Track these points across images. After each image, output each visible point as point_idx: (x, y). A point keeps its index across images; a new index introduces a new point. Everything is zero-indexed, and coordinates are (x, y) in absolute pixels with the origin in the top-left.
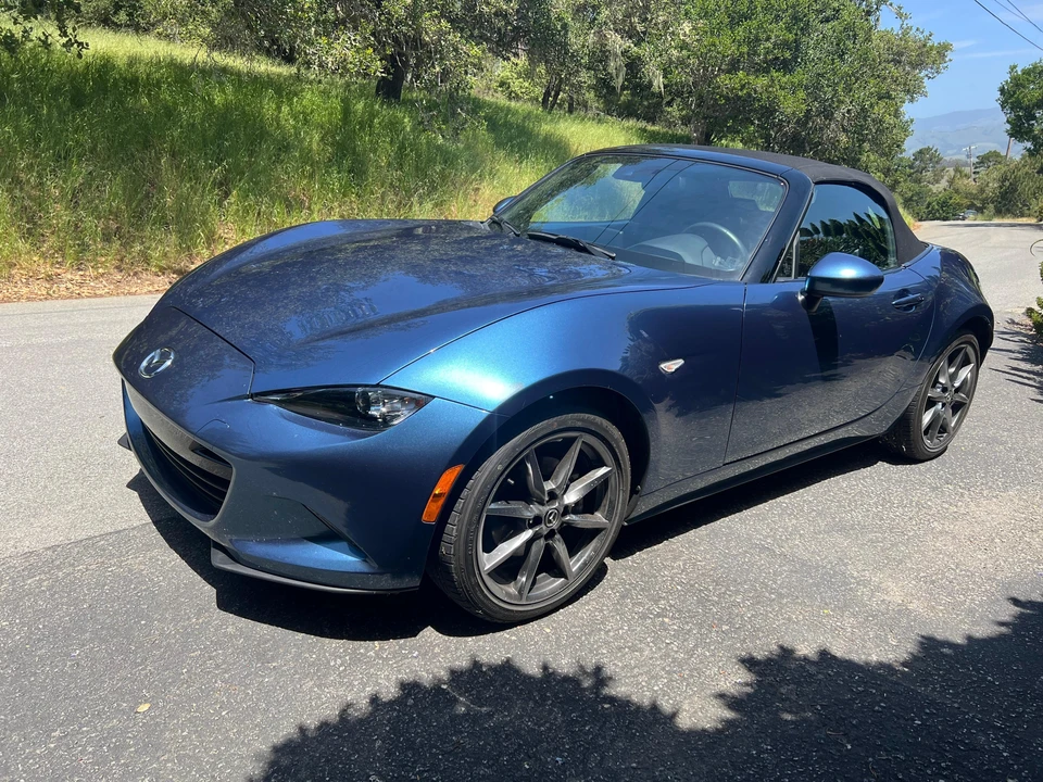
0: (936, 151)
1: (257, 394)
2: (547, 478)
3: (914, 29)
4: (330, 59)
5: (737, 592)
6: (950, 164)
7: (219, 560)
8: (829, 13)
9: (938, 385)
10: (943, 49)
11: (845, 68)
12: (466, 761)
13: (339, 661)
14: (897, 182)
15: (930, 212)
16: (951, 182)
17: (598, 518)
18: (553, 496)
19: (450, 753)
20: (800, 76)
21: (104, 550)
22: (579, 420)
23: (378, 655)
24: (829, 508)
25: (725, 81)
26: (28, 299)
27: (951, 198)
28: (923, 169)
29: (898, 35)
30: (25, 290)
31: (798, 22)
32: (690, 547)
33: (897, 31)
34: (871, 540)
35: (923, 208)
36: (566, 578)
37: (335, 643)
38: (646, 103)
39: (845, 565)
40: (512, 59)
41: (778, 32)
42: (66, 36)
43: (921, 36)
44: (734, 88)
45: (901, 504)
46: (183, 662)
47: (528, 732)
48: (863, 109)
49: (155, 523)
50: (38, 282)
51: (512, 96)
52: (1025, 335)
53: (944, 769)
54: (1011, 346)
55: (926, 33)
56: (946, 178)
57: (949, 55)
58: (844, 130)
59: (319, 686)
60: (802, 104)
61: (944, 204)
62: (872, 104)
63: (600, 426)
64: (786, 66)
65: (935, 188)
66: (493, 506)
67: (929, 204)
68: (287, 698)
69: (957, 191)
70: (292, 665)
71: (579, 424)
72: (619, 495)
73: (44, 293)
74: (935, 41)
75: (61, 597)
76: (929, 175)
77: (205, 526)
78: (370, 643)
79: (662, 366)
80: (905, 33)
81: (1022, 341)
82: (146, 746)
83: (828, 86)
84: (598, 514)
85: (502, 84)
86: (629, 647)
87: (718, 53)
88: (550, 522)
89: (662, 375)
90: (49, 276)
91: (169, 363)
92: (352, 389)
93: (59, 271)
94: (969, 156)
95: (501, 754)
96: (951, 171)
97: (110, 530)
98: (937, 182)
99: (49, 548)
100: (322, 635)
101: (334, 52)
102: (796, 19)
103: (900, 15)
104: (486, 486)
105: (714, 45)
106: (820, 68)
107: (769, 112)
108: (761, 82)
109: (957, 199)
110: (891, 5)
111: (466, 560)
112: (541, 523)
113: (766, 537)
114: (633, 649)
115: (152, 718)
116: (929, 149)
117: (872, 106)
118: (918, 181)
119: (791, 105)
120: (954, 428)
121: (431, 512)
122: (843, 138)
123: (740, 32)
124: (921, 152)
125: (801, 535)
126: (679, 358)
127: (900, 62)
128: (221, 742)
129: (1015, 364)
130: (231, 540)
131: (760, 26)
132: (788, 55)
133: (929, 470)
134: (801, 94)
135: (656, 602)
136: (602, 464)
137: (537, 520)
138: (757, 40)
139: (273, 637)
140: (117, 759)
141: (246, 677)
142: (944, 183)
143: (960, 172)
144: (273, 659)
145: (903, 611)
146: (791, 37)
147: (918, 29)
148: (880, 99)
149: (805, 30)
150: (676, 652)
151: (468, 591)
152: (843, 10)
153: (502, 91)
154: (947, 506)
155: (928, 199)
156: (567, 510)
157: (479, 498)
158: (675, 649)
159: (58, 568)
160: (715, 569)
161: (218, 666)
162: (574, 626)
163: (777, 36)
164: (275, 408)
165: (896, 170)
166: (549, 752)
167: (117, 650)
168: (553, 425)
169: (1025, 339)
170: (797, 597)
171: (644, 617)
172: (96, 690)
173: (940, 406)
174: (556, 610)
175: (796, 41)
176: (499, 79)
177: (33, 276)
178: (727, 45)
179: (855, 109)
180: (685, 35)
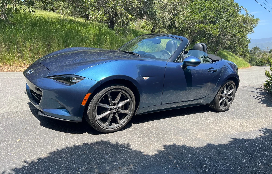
0: (259, 48)
1: (49, 77)
2: (114, 100)
3: (249, 15)
4: (93, 17)
5: (161, 132)
6: (263, 52)
7: (40, 113)
8: (226, 10)
9: (224, 93)
10: (257, 20)
11: (229, 24)
12: (86, 155)
13: (63, 136)
14: (246, 55)
15: (256, 64)
16: (262, 56)
17: (127, 112)
18: (115, 104)
19: (82, 153)
20: (218, 25)
21: (18, 114)
22: (121, 87)
23: (72, 136)
24: (191, 119)
25: (197, 26)
26: (17, 71)
27: (262, 60)
28: (255, 52)
29: (245, 16)
30: (16, 69)
31: (218, 12)
32: (153, 123)
33: (245, 15)
34: (199, 126)
35: (255, 63)
36: (119, 124)
37: (63, 133)
38: (179, 32)
39: (190, 130)
40: (142, 19)
41: (212, 14)
42: (30, 9)
43: (251, 16)
44: (199, 28)
45: (210, 120)
46: (29, 133)
47: (102, 152)
48: (234, 34)
49: (31, 110)
50: (20, 67)
51: (145, 29)
52: (263, 89)
53: (191, 163)
54: (258, 91)
55: (253, 16)
56: (261, 55)
57: (259, 22)
58: (229, 40)
59: (58, 140)
60: (217, 33)
61: (260, 62)
62: (236, 33)
63: (127, 89)
64: (214, 23)
65: (258, 58)
66: (99, 104)
67: (256, 62)
68: (50, 141)
69: (264, 59)
70: (53, 136)
71: (121, 88)
72: (132, 107)
73: (21, 70)
74: (255, 18)
75: (6, 121)
76: (256, 54)
77: (37, 106)
78: (72, 134)
79: (143, 78)
80: (247, 16)
81: (261, 90)
82: (17, 146)
83: (225, 28)
84: (127, 111)
85: (143, 27)
86: (131, 139)
87: (195, 19)
88: (114, 110)
89: (143, 80)
90: (22, 66)
91: (33, 71)
92: (69, 76)
93: (25, 65)
94: (267, 50)
95: (94, 155)
96: (263, 54)
97: (20, 111)
98: (259, 56)
99: (6, 113)
100: (61, 131)
101: (94, 15)
102: (217, 11)
103: (246, 11)
104: (97, 99)
105: (194, 17)
106: (223, 24)
107: (209, 35)
108: (206, 27)
109: (263, 61)
110: (244, 8)
111: (92, 116)
112: (112, 110)
113: (173, 123)
114: (131, 140)
115: (20, 142)
116: (257, 47)
117: (236, 34)
118: (254, 56)
119: (215, 33)
120: (229, 105)
121: (84, 103)
122: (229, 42)
123: (202, 14)
124: (254, 48)
125: (181, 123)
126: (148, 77)
127: (245, 23)
128: (33, 147)
129: (258, 95)
130: (42, 109)
131: (207, 13)
132: (214, 20)
133: (221, 114)
134: (218, 30)
135: (140, 132)
136: (128, 99)
137: (111, 109)
138: (206, 16)
139: (50, 131)
140: (11, 148)
141: (42, 137)
142: (260, 57)
143: (265, 54)
144: (49, 135)
145: (200, 139)
146: (215, 16)
147: (250, 15)
148: (239, 32)
149: (219, 14)
150: (141, 141)
151: (93, 123)
152: (230, 9)
153: (142, 29)
154: (222, 121)
155: (256, 61)
156: (119, 108)
157: (96, 101)
158: (141, 140)
159: (7, 116)
160: (157, 128)
161: (36, 135)
162: (119, 135)
163: (212, 15)
164: (52, 79)
165: (246, 52)
166: (105, 155)
167: (15, 130)
168: (114, 87)
169: (262, 90)
170: (175, 134)
171: (137, 134)
172: (9, 136)
173: (224, 98)
174: (116, 131)
175: (216, 17)
176: (142, 25)
177: (19, 66)
178: (198, 17)
179: (232, 34)
180: (185, 14)
